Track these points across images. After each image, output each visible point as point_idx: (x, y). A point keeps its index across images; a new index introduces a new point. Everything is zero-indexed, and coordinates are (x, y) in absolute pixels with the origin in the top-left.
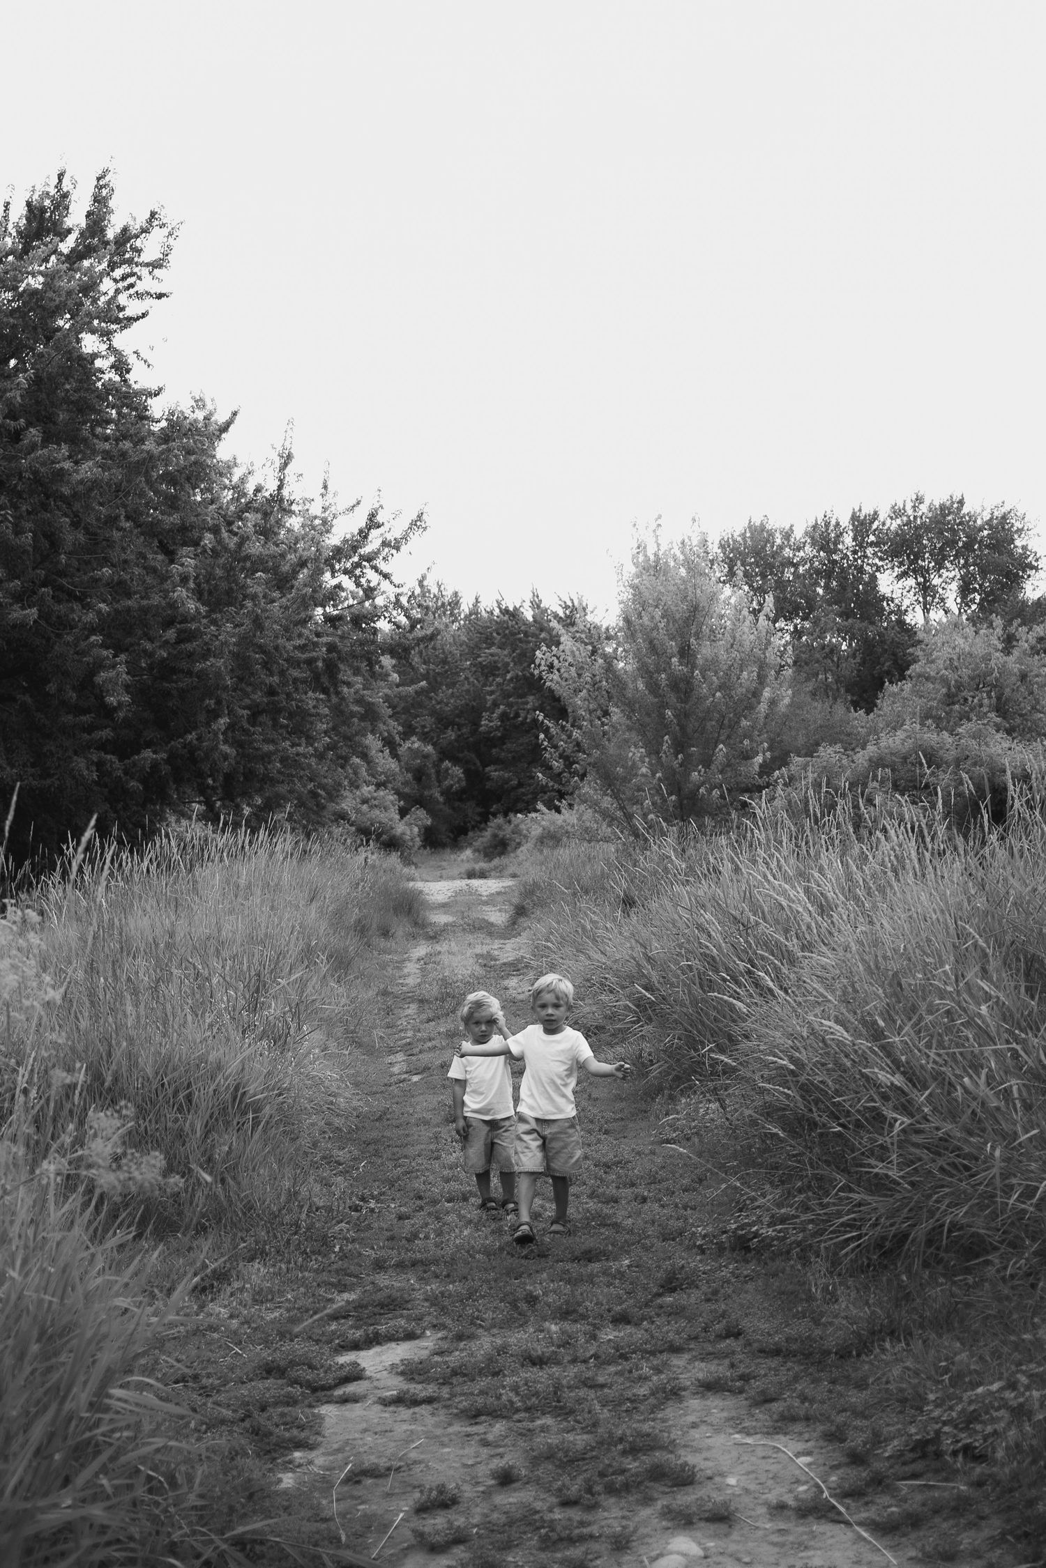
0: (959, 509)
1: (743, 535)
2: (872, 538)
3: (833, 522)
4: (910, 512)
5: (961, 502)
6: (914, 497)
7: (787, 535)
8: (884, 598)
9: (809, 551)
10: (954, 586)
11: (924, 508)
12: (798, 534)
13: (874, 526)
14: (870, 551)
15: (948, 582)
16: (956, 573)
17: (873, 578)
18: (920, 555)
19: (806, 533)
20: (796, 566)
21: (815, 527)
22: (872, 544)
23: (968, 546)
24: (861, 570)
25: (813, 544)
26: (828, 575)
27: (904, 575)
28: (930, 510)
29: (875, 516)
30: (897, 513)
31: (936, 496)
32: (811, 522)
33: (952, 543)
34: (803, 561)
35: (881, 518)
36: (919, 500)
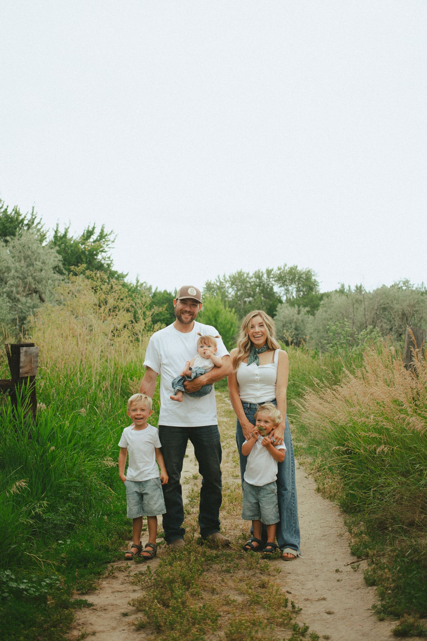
0: (296, 268)
1: (236, 274)
2: (272, 276)
3: (261, 271)
4: (282, 268)
5: (297, 267)
6: (284, 265)
7: (248, 274)
8: (274, 293)
9: (253, 279)
10: (295, 289)
11: (286, 268)
12: (251, 275)
13: (273, 272)
14: (271, 280)
15: (293, 288)
16: (295, 286)
17: (272, 288)
18: (285, 281)
19: (253, 274)
20: (250, 283)
21: (256, 272)
22: (272, 278)
23: (299, 279)
24: (268, 285)
25: (255, 277)
26: (259, 286)
27: (281, 286)
28: (288, 268)
29: (272, 270)
30: (279, 269)
31: (290, 265)
32: (254, 271)
33: (294, 278)
34: (252, 282)
35: (274, 270)
36: (286, 265)
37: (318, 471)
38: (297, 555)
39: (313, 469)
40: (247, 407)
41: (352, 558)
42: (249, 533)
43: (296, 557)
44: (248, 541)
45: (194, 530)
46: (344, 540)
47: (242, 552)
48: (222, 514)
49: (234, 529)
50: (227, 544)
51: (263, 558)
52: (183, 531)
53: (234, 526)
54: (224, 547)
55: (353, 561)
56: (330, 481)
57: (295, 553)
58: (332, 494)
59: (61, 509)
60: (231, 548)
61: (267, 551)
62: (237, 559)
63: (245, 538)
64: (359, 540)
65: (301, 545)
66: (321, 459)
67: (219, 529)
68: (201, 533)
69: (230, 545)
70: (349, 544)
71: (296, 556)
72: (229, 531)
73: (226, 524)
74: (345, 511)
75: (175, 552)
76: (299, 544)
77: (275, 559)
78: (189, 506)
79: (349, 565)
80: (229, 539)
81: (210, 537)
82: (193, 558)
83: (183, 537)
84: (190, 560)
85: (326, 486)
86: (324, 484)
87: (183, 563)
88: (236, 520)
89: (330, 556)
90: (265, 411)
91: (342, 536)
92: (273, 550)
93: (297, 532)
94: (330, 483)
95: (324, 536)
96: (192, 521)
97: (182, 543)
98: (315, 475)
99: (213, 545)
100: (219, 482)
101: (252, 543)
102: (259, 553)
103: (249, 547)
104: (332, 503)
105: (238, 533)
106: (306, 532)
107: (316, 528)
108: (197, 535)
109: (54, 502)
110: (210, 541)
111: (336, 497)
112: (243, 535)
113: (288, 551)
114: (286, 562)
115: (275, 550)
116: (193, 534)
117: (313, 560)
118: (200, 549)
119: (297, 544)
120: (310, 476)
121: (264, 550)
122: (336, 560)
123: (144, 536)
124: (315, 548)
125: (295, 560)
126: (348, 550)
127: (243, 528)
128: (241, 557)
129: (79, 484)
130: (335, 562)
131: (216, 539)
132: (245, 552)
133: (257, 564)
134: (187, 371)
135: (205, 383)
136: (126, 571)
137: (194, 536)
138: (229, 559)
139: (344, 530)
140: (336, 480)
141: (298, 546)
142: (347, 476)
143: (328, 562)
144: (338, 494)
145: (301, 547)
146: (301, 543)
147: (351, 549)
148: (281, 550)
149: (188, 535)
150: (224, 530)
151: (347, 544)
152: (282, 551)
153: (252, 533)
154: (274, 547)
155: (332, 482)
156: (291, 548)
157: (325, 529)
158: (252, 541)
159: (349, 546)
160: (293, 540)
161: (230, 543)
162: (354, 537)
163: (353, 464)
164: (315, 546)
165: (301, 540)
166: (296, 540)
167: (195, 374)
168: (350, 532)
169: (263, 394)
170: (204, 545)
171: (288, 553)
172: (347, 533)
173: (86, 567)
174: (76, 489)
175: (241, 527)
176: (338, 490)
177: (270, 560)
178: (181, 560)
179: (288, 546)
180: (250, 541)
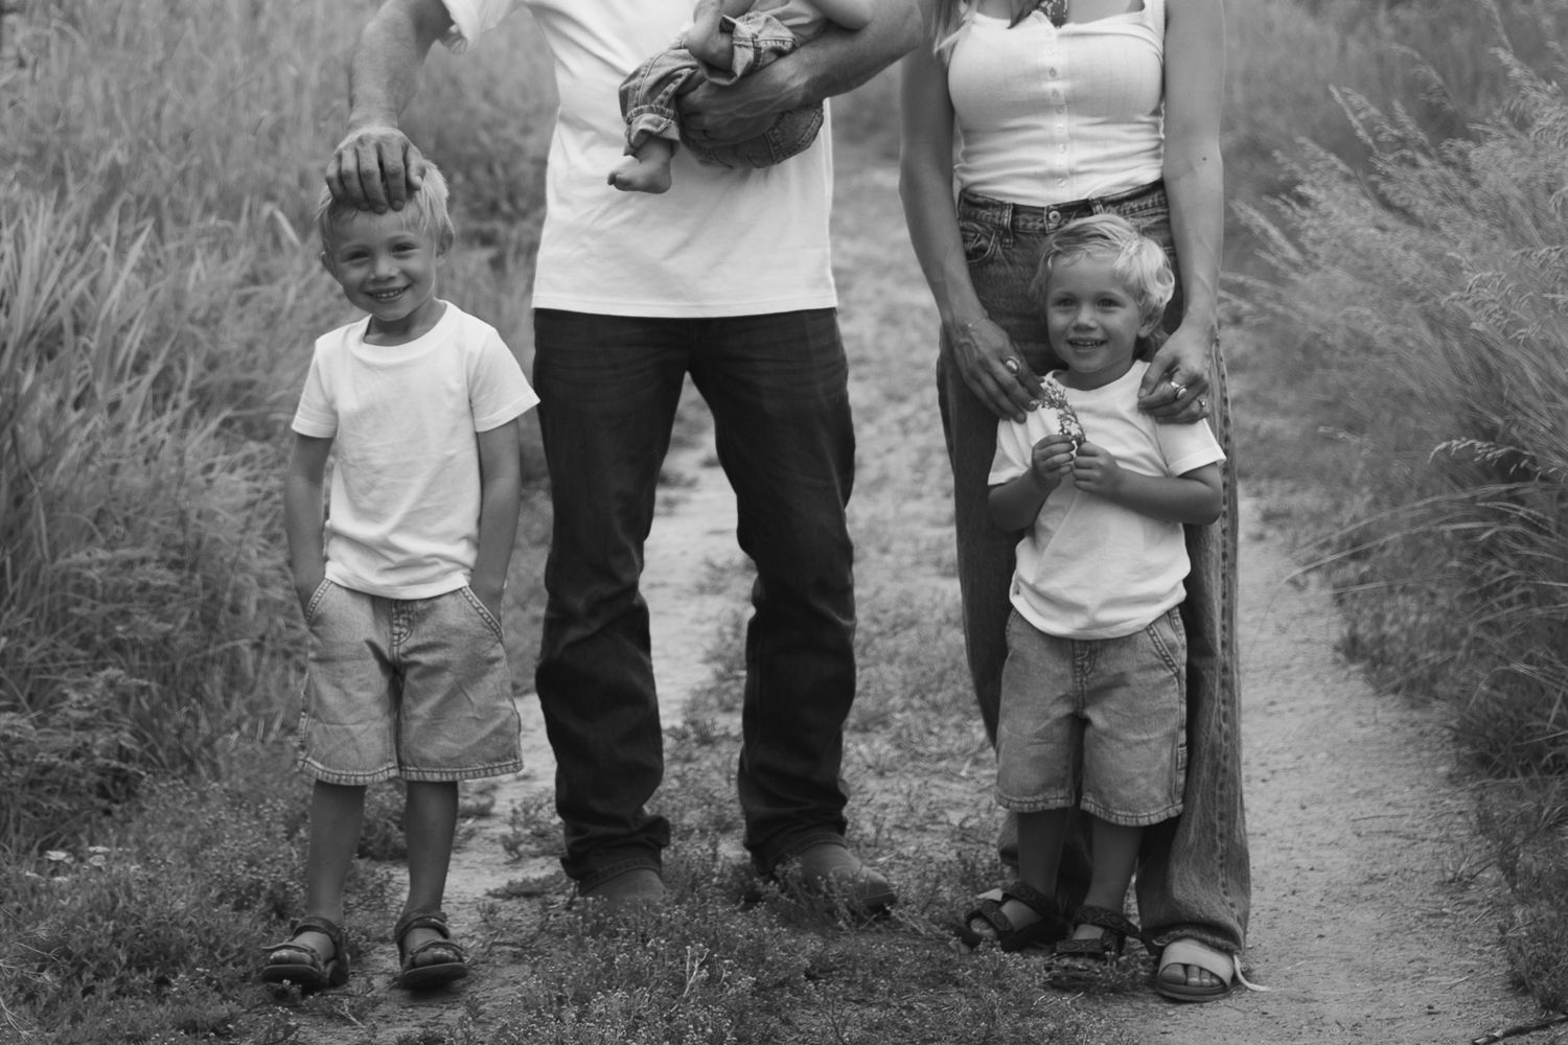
37: (1355, 557)
38: (1234, 978)
39: (1327, 545)
40: (1000, 227)
41: (1512, 1005)
42: (994, 852)
43: (1225, 988)
44: (981, 896)
45: (723, 827)
46: (1472, 909)
47: (949, 949)
48: (858, 750)
49: (922, 829)
50: (876, 906)
51: (1056, 985)
52: (658, 832)
53: (922, 811)
54: (861, 921)
55: (1519, 1023)
56: (1414, 607)
57: (1220, 965)
58: (1421, 671)
59: (74, 696)
60: (900, 924)
61: (1075, 955)
62: (924, 985)
63: (970, 878)
64: (1554, 914)
65: (1253, 924)
66: (1369, 498)
67: (840, 825)
68: (748, 846)
69: (893, 914)
70: (1503, 930)
71: (1227, 980)
72: (897, 836)
73: (886, 798)
74: (1484, 761)
75: (613, 935)
76: (1244, 920)
77: (1118, 991)
78: (713, 701)
79: (1496, 1039)
80: (895, 880)
81: (795, 867)
82: (696, 975)
83: (659, 861)
84: (682, 984)
85: (1391, 630)
86: (1379, 619)
87: (643, 998)
88: (936, 781)
89: (1401, 984)
90: (1092, 247)
91: (1465, 887)
92: (1108, 948)
93: (1235, 865)
94: (1412, 618)
95: (1372, 879)
96: (715, 776)
97: (653, 890)
98: (1339, 575)
99: (805, 906)
100: (841, 593)
101: (1007, 909)
102: (1038, 960)
103: (988, 932)
104: (1416, 715)
105: (940, 849)
106: (1281, 857)
107: (1331, 836)
108: (732, 850)
109: (42, 661)
110: (793, 884)
111: (1440, 688)
112: (964, 862)
113: (1184, 952)
114: (1177, 1012)
115: (1120, 946)
116: (714, 845)
117: (1314, 1007)
118: (740, 925)
119: (1232, 922)
120: (1314, 578)
121: (1060, 947)
122: (1431, 1012)
123: (473, 842)
124: (1324, 943)
125: (1222, 1003)
126: (1496, 961)
127: (967, 825)
128: (943, 978)
129: (170, 578)
130: (1428, 1020)
131: (825, 876)
132: (964, 949)
133: (1022, 1017)
134: (709, 37)
135: (798, 98)
136: (360, 1018)
137: (715, 857)
138: (883, 984)
139: (1476, 858)
140: (1442, 602)
141: (1239, 930)
142: (1498, 584)
143: (1392, 1021)
144: (1451, 670)
145: (1254, 935)
146: (1252, 913)
147: (1512, 962)
148: (1150, 948)
149: (684, 851)
150: (869, 829)
151: (1488, 929)
152: (1159, 953)
153: (1008, 854)
154: (1118, 931)
155: (1419, 614)
156: (1204, 942)
157: (1378, 843)
158: (1006, 897)
159: (1502, 942)
160: (1215, 905)
161: (892, 900)
162: (1523, 902)
163: (1534, 527)
164: (1327, 929)
165: (1255, 897)
166: (1228, 899)
167: (750, 54)
168: (1509, 871)
169: (1084, 162)
170: (760, 909)
171: (1186, 967)
172: (1491, 875)
173: (165, 990)
174: (157, 600)
175: (955, 817)
176: (1448, 654)
177: (1090, 995)
178: (636, 978)
179: (1186, 932)
180: (996, 894)
